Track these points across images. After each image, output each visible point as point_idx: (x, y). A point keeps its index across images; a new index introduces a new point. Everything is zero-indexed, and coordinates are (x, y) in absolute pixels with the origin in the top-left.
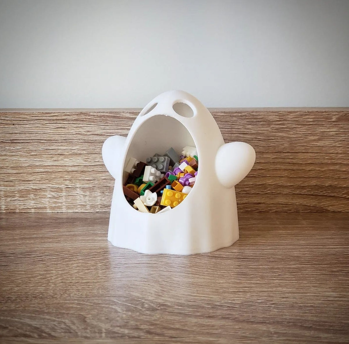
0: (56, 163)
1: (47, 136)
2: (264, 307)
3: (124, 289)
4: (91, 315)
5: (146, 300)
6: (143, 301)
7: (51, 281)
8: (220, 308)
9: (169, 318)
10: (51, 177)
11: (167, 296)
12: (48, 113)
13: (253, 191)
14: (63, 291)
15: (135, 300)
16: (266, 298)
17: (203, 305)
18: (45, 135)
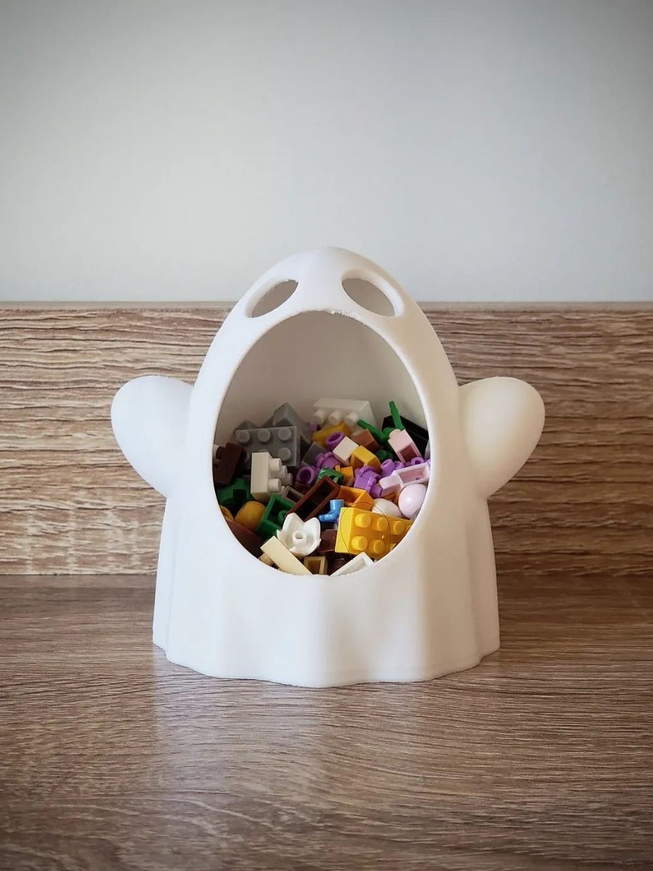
0: (52, 445)
1: (28, 372)
2: (608, 822)
3: (226, 774)
4: (134, 842)
5: (285, 803)
6: (277, 805)
7: (28, 751)
8: (486, 824)
9: (348, 850)
10: (39, 481)
11: (341, 792)
12: (33, 311)
13: (569, 521)
14: (58, 777)
15: (254, 803)
16: (611, 796)
17: (440, 815)
18: (23, 369)
